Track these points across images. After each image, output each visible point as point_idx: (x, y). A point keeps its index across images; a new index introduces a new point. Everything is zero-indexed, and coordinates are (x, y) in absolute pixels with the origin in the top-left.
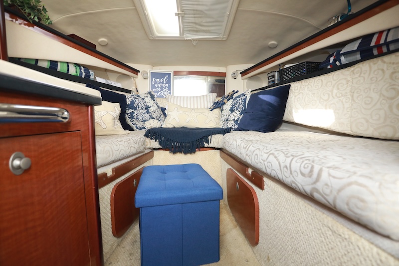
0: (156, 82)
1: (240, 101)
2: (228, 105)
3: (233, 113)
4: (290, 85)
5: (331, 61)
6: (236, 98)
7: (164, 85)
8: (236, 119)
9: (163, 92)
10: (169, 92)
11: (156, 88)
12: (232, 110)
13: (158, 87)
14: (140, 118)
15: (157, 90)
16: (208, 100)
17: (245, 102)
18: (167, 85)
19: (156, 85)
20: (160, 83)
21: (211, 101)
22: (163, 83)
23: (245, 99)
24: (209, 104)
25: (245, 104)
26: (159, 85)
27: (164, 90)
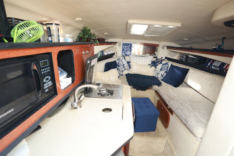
0: (124, 48)
1: (166, 67)
2: (160, 66)
3: (161, 71)
4: (189, 69)
5: (209, 65)
6: (163, 65)
7: (128, 49)
8: (162, 74)
9: (127, 52)
10: (130, 52)
11: (124, 50)
12: (161, 70)
13: (125, 50)
14: (121, 70)
15: (124, 51)
16: (150, 60)
17: (168, 68)
18: (130, 49)
19: (125, 49)
20: (126, 48)
21: (151, 61)
22: (128, 48)
23: (168, 67)
24: (150, 62)
25: (167, 69)
26: (126, 49)
27: (128, 51)
